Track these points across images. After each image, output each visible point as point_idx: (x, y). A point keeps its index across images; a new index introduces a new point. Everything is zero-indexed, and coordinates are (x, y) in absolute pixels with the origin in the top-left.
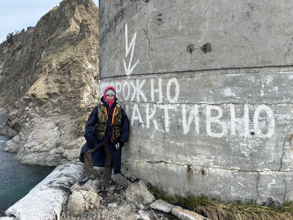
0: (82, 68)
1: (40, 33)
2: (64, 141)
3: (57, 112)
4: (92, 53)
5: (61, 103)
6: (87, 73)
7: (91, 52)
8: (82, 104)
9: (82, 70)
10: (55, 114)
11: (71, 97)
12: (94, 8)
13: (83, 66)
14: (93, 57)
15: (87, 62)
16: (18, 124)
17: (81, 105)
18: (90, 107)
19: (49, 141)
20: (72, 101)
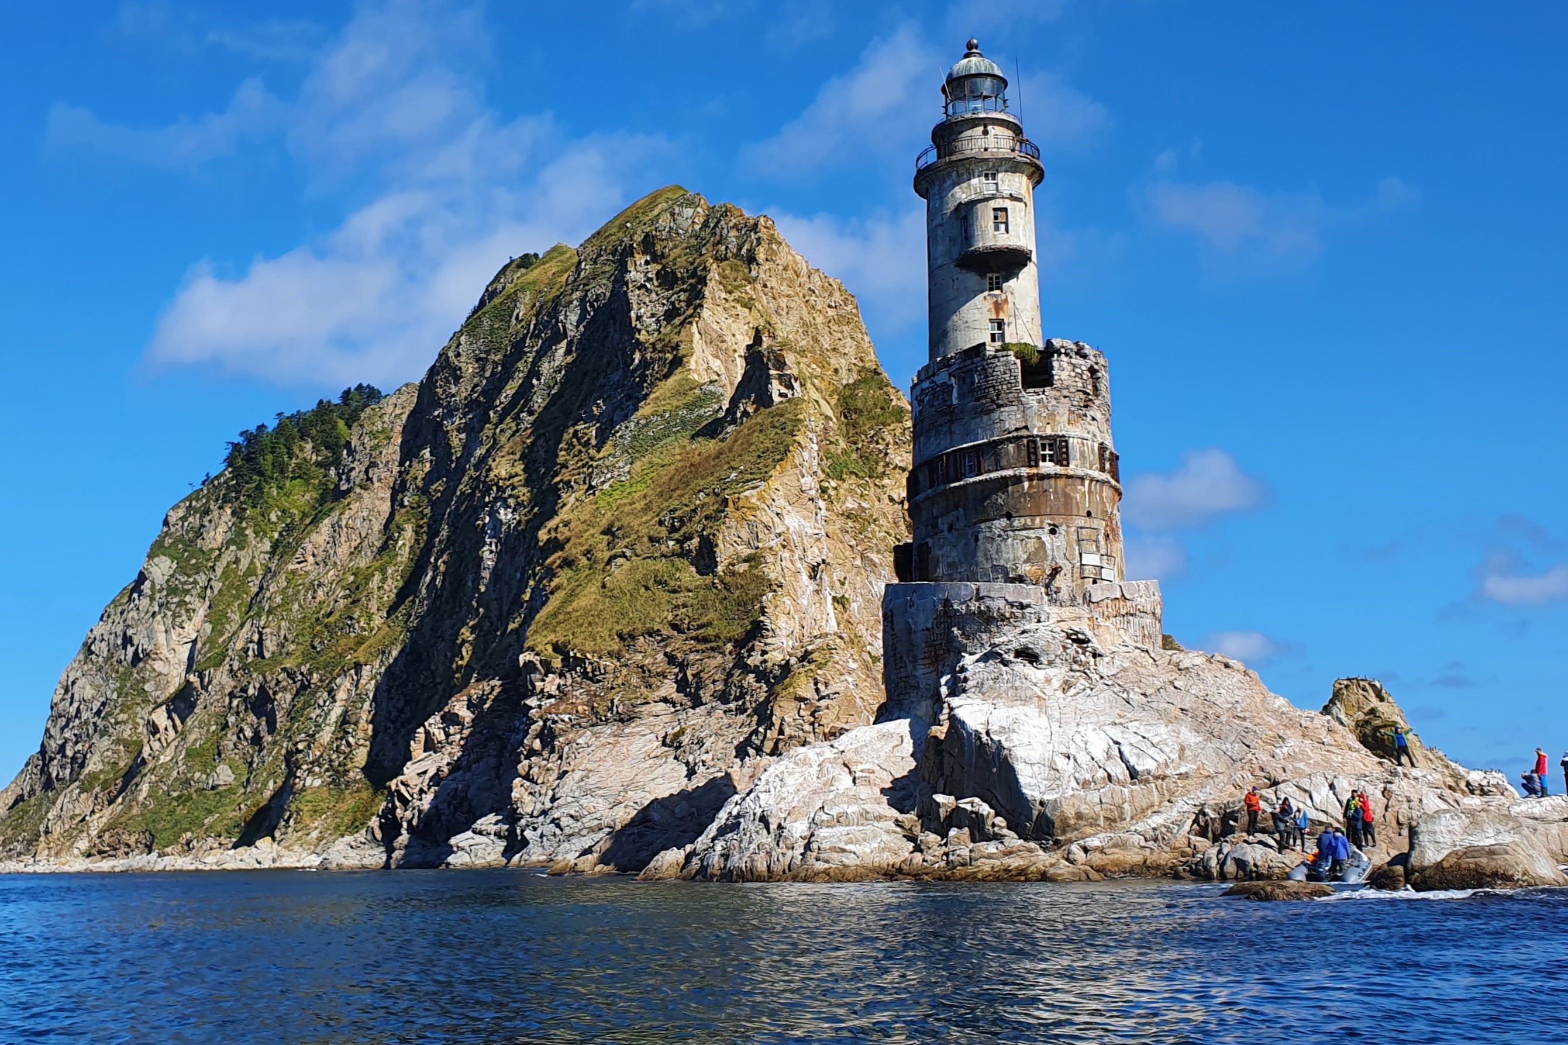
0: (760, 527)
3: (665, 700)
4: (802, 466)
6: (784, 547)
7: (797, 463)
8: (775, 653)
9: (761, 536)
10: (659, 708)
13: (764, 519)
15: (781, 502)
17: (766, 657)
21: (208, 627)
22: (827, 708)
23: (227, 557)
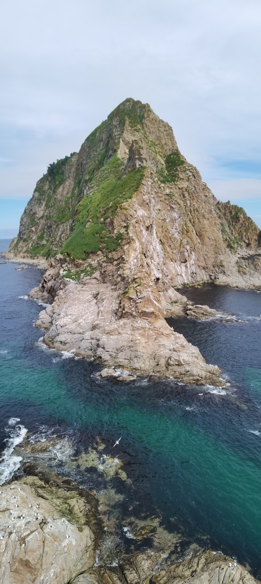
0: (129, 216)
1: (84, 160)
2: (102, 323)
3: (95, 278)
4: (144, 192)
5: (101, 265)
6: (136, 222)
7: (142, 191)
8: (127, 270)
9: (129, 219)
10: (94, 281)
11: (113, 259)
12: (152, 119)
13: (131, 213)
14: (146, 197)
15: (136, 206)
16: (54, 289)
17: (125, 272)
18: (136, 277)
19: (85, 320)
20: (114, 265)
21: (45, 207)
22: (140, 302)
23: (48, 192)
